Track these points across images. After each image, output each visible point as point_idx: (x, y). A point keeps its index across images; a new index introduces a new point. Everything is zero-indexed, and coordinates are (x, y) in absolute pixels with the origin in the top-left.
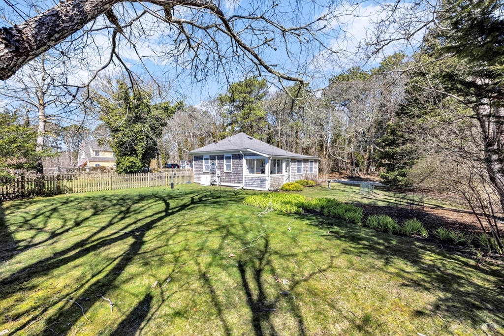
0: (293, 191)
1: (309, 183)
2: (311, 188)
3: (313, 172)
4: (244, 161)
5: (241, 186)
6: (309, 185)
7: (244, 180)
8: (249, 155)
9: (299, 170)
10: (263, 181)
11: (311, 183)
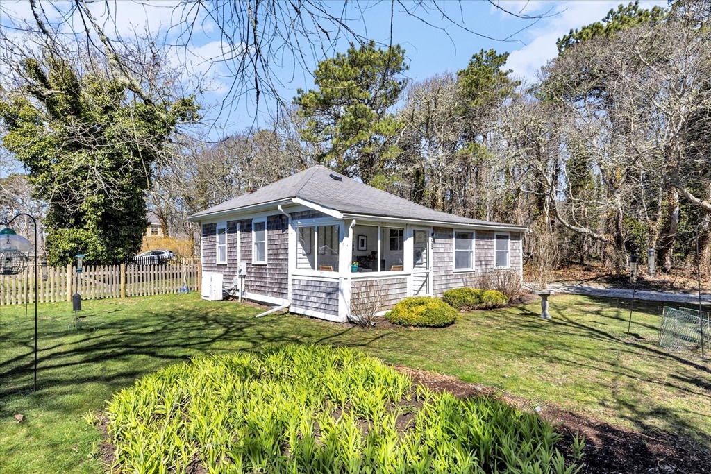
0: (418, 325)
1: (485, 297)
2: (489, 313)
3: (509, 266)
4: (292, 234)
5: (283, 303)
6: (484, 305)
7: (290, 286)
8: (303, 217)
9: (462, 260)
10: (333, 291)
11: (490, 298)
